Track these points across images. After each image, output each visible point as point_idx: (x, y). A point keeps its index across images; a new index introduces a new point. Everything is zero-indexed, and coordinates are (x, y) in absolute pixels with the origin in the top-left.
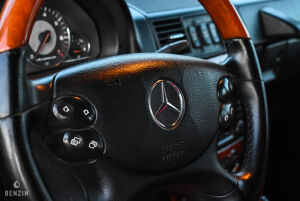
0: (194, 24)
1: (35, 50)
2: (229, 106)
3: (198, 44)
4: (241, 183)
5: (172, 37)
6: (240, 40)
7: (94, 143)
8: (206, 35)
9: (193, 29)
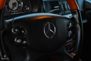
0: (62, 3)
1: (11, 8)
2: (71, 32)
3: (63, 10)
4: (72, 56)
5: (55, 7)
6: (76, 11)
7: (25, 42)
8: (66, 7)
9: (62, 5)
